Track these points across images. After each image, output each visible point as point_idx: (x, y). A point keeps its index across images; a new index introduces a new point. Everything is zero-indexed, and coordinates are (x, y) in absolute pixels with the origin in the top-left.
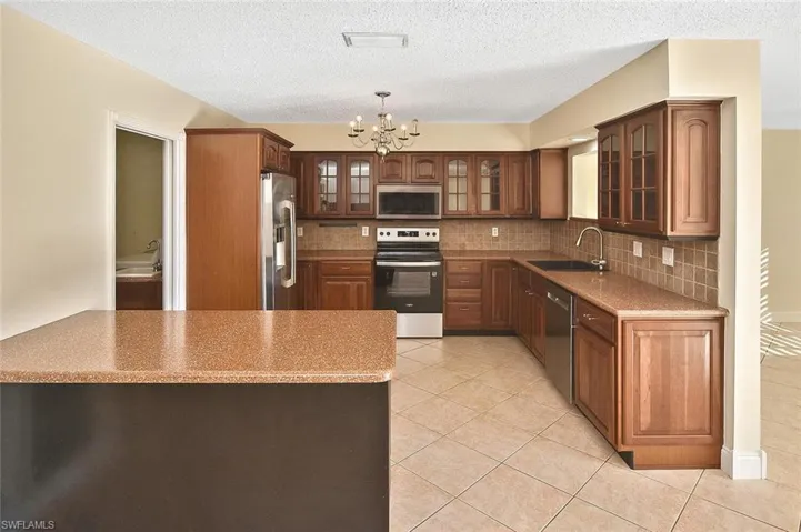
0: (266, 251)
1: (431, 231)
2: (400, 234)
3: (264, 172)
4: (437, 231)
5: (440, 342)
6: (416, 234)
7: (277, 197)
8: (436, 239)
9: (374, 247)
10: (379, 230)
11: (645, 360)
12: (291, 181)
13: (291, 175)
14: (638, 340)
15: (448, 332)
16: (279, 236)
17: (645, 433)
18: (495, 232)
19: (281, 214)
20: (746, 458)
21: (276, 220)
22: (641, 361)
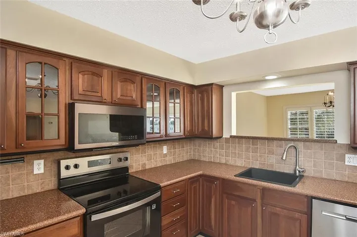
1: (123, 156)
2: (91, 164)
8: (128, 163)
10: (64, 163)
18: (165, 149)
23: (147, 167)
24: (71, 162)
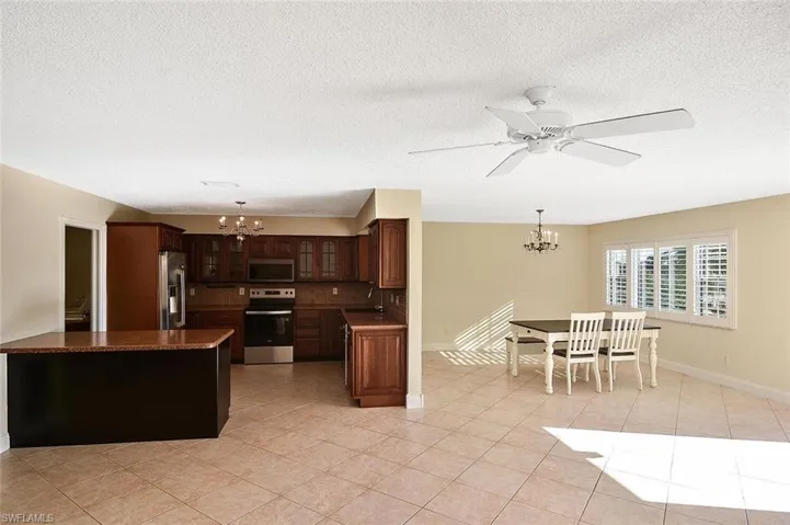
0: (162, 305)
1: (289, 290)
2: (267, 293)
3: (162, 251)
4: (293, 291)
5: (291, 366)
6: (278, 293)
7: (171, 267)
8: (293, 296)
9: (248, 303)
10: (251, 290)
11: (366, 351)
12: (183, 256)
13: (183, 251)
14: (362, 341)
15: (297, 359)
16: (172, 293)
17: (367, 389)
18: (335, 291)
19: (174, 279)
20: (414, 399)
21: (170, 283)
22: (364, 351)
23: (316, 302)
24: (256, 290)
